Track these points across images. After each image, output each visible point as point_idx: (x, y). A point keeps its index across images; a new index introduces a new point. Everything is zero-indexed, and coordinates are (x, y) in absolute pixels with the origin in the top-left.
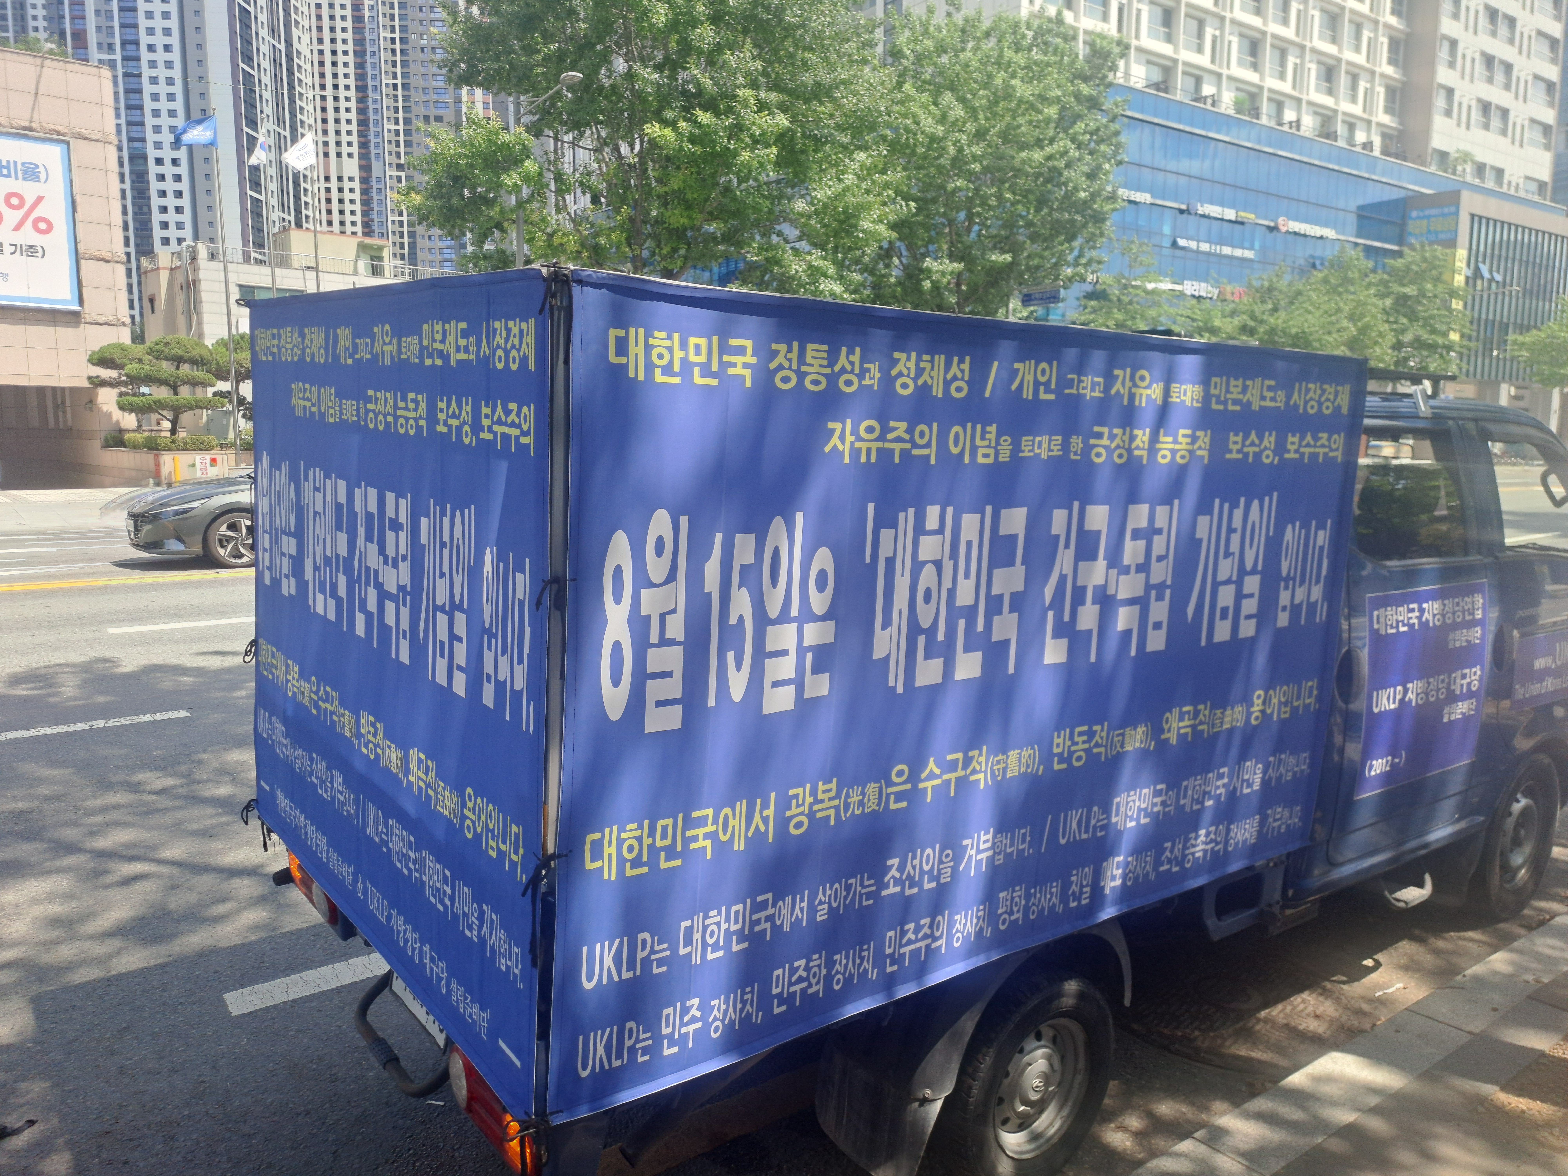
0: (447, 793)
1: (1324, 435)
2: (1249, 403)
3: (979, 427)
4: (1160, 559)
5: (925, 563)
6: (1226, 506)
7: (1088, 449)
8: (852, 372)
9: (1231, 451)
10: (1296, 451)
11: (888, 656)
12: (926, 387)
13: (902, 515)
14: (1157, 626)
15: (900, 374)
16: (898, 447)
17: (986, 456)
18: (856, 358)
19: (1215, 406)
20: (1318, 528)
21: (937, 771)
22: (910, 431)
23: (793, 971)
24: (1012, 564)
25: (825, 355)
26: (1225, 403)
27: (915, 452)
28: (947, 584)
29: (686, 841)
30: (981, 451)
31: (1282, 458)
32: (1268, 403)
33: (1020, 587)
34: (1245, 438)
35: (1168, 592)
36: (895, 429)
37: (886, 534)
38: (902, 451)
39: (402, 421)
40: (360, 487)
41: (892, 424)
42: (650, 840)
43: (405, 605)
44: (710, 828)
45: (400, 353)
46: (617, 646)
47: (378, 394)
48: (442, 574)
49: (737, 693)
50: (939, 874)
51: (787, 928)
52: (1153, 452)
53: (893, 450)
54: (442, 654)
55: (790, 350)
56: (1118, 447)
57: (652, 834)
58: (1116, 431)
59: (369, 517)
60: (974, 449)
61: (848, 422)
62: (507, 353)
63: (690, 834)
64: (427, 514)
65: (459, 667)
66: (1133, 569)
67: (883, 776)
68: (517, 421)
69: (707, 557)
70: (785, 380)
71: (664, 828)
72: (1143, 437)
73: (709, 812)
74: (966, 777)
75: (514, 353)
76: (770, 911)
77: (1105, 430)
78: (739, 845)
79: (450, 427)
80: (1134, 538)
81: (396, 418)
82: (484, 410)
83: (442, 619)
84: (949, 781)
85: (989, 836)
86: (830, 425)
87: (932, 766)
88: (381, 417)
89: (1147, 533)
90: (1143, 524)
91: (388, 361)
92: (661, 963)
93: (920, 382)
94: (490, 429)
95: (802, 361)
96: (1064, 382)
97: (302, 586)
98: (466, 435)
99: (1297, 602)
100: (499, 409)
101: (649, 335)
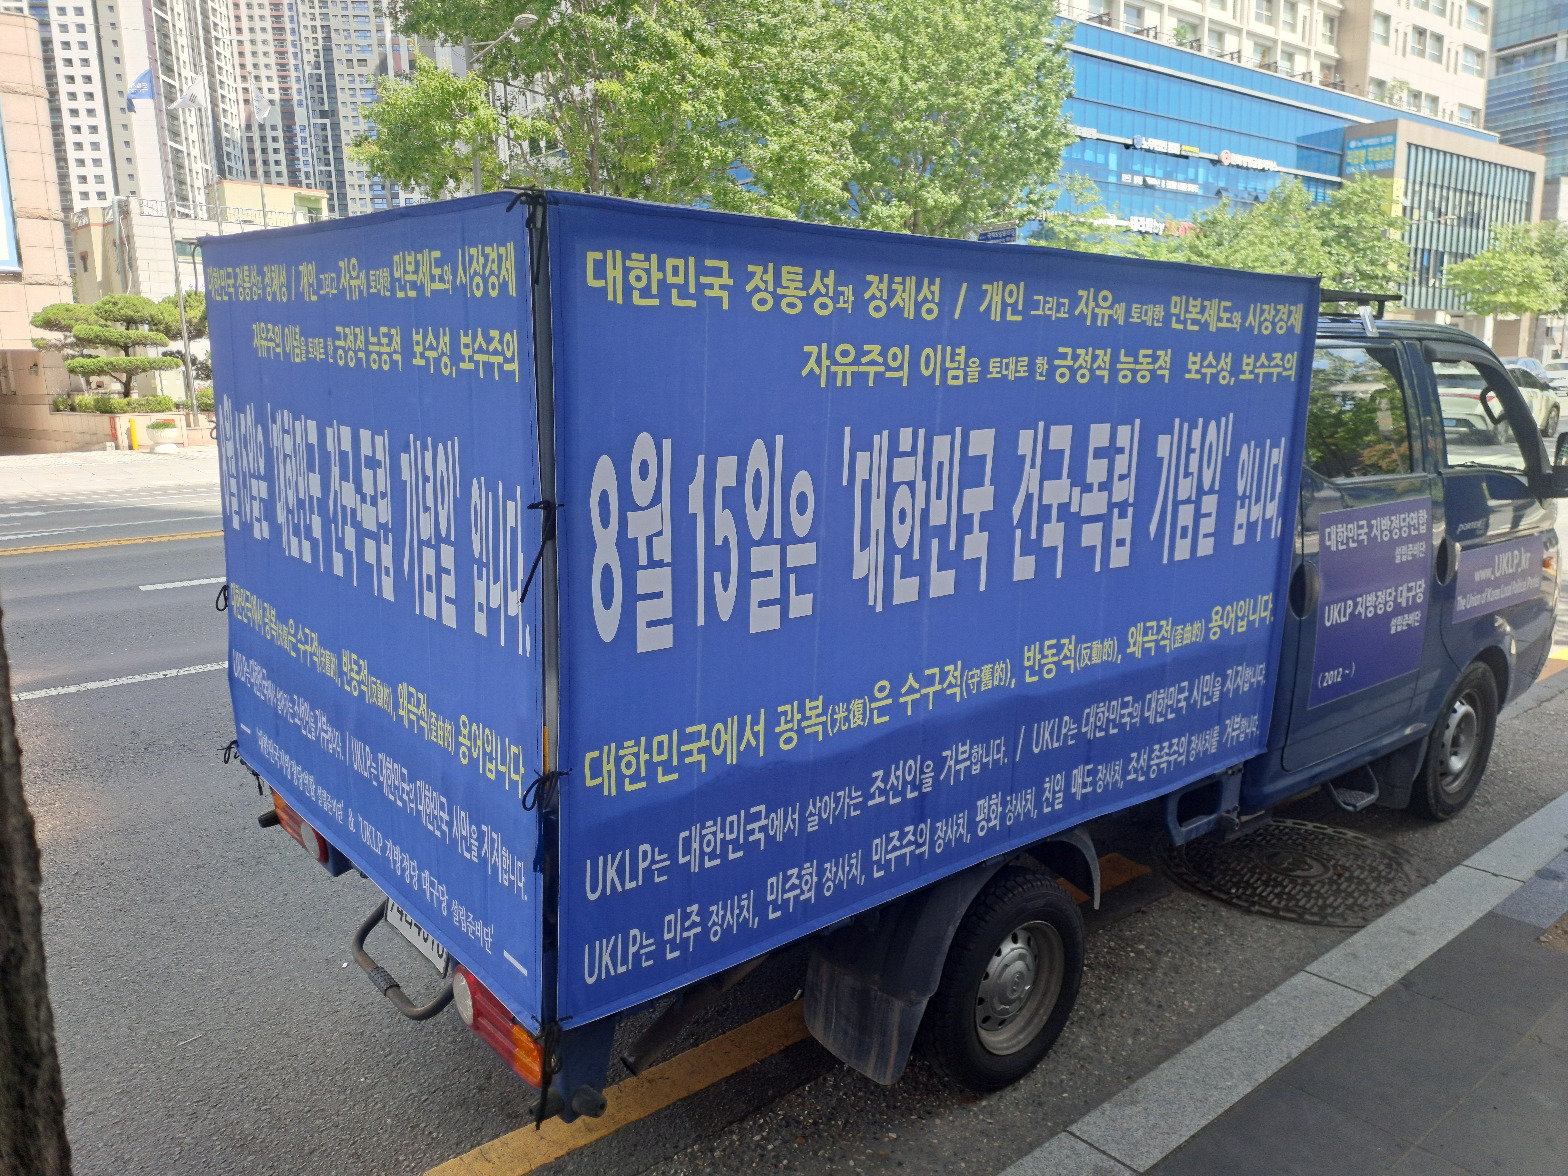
0: (440, 723)
1: (1278, 356)
2: (1207, 324)
3: (949, 349)
4: (1122, 477)
5: (899, 484)
6: (1186, 425)
7: (1052, 369)
8: (827, 295)
9: (1189, 372)
10: (1251, 372)
11: (867, 576)
12: (898, 310)
13: (876, 438)
14: (1121, 543)
15: (873, 297)
16: (872, 370)
17: (955, 377)
18: (830, 281)
19: (1176, 326)
20: (1272, 447)
21: (916, 686)
22: (883, 354)
23: (787, 878)
24: (981, 484)
25: (800, 278)
26: (1184, 323)
27: (888, 375)
28: (920, 504)
29: (682, 755)
30: (951, 373)
31: (1237, 379)
32: (1224, 325)
33: (989, 508)
34: (1203, 359)
35: (1130, 510)
36: (869, 352)
37: (863, 457)
38: (876, 374)
39: (374, 356)
40: (332, 426)
41: (866, 347)
42: (647, 756)
43: (386, 542)
44: (704, 743)
45: (369, 287)
46: (607, 570)
47: (347, 330)
48: (426, 509)
49: (725, 613)
50: (921, 783)
51: (780, 838)
52: (1114, 372)
53: (867, 374)
54: (430, 589)
55: (765, 271)
56: (1081, 367)
57: (649, 750)
58: (1079, 351)
59: (343, 455)
60: (944, 371)
61: (824, 345)
62: (485, 280)
63: (684, 748)
64: (406, 449)
65: (449, 600)
66: (1096, 487)
67: (866, 692)
68: (500, 348)
69: (691, 479)
70: (762, 302)
71: (660, 744)
72: (1104, 357)
73: (703, 727)
74: (943, 691)
75: (493, 279)
76: (763, 822)
77: (1068, 350)
78: (732, 759)
79: (427, 359)
80: (1096, 457)
81: (368, 354)
82: (464, 340)
83: (428, 554)
84: (927, 695)
85: (967, 748)
86: (807, 349)
87: (911, 680)
88: (351, 353)
89: (1109, 452)
90: (1106, 443)
91: (356, 296)
92: (661, 872)
93: (892, 304)
94: (471, 359)
95: (778, 283)
96: (1030, 304)
97: (276, 530)
98: (446, 366)
99: (1253, 519)
100: (480, 338)
101: (626, 257)
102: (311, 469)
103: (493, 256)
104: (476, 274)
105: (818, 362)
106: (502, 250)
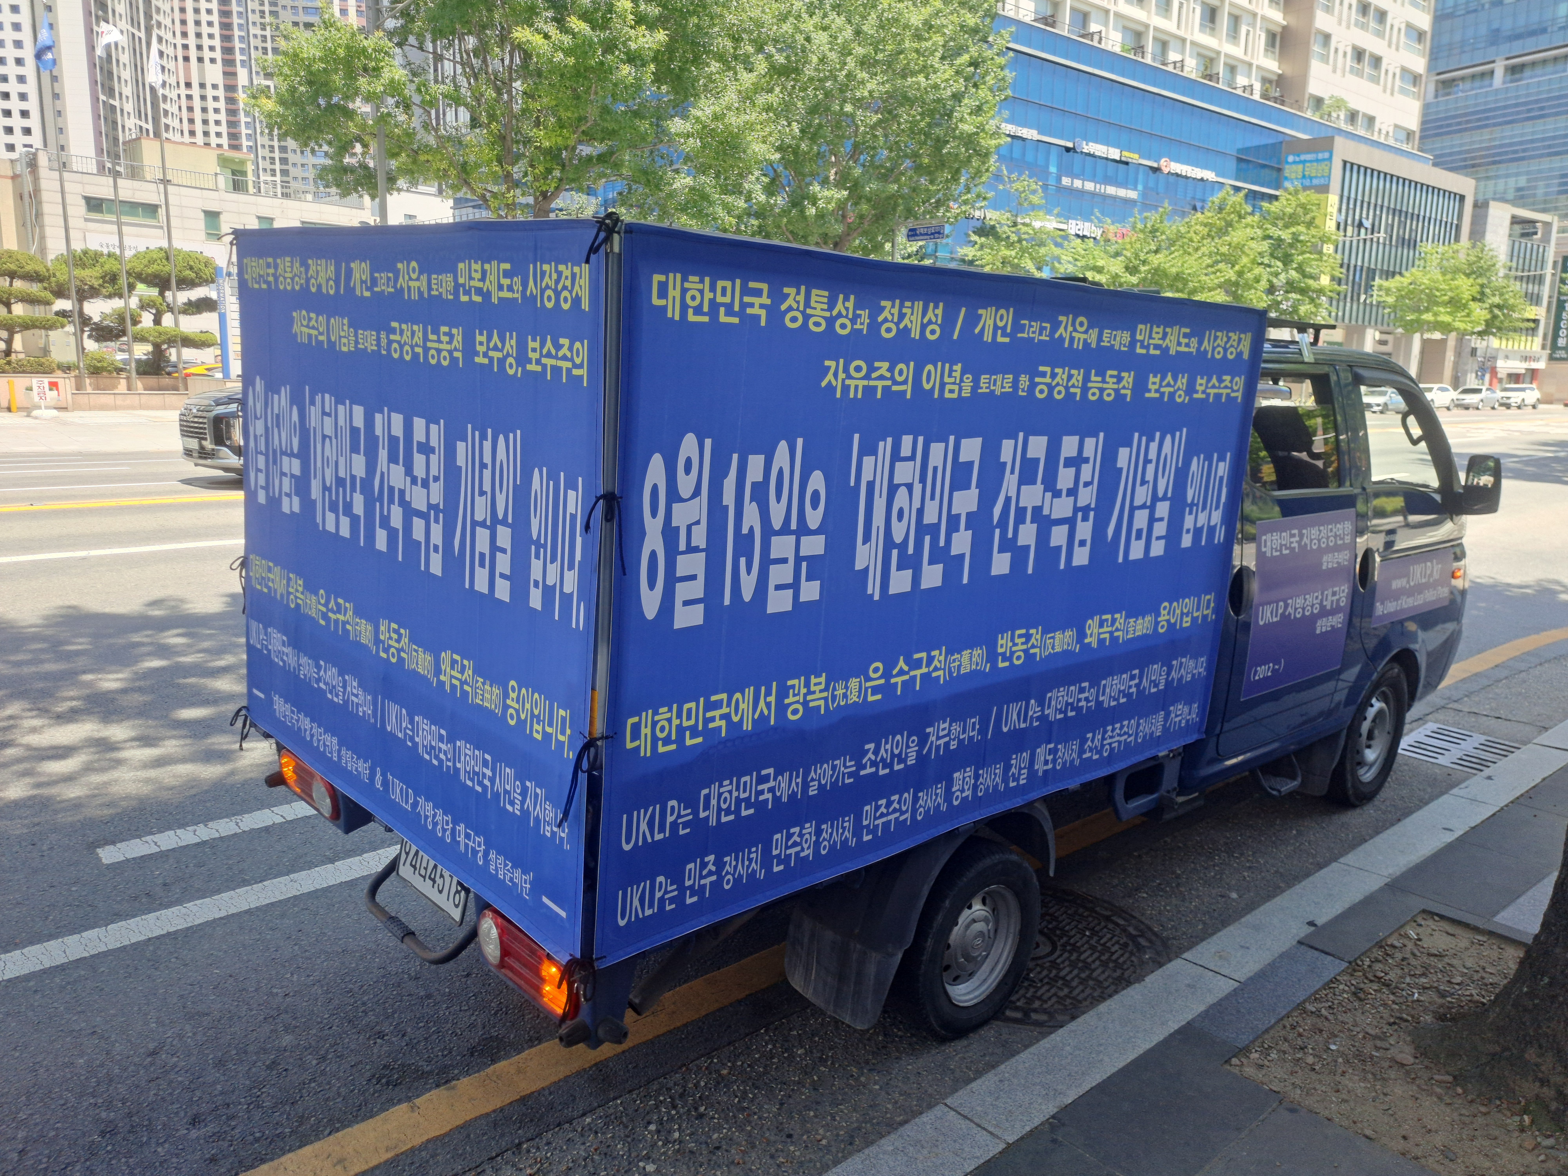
0: (487, 687)
1: (1227, 378)
2: (1167, 348)
3: (947, 365)
4: (1087, 484)
5: (899, 485)
6: (1144, 439)
7: (1033, 386)
8: (846, 317)
9: (1149, 391)
10: (1204, 392)
11: (867, 567)
12: (907, 330)
13: (881, 444)
14: (1083, 543)
15: (885, 320)
16: (880, 384)
17: (952, 391)
18: (850, 304)
19: (1139, 351)
20: (1219, 460)
21: (906, 668)
22: (891, 369)
23: (790, 836)
24: (968, 487)
25: (826, 300)
26: (1147, 348)
27: (895, 388)
28: (916, 505)
29: (707, 721)
30: (948, 387)
31: (1191, 399)
32: (1183, 349)
33: (974, 509)
34: (1162, 379)
35: (1092, 514)
36: (879, 368)
37: (868, 461)
38: (884, 387)
39: (433, 352)
40: (382, 412)
41: (877, 364)
42: (678, 722)
43: (437, 521)
44: (725, 710)
45: (430, 289)
46: (653, 555)
47: (404, 326)
48: (482, 493)
49: (747, 594)
50: (907, 757)
51: (785, 799)
52: (1085, 390)
53: (876, 387)
54: (482, 565)
55: (798, 293)
56: (1058, 384)
57: (679, 716)
58: (1057, 370)
59: (393, 440)
60: (943, 385)
61: (841, 361)
62: (558, 294)
63: (709, 715)
64: (463, 438)
65: (502, 576)
66: (1064, 493)
67: (862, 672)
68: (569, 355)
69: (726, 474)
70: (794, 320)
71: (689, 711)
72: (1078, 376)
73: (724, 696)
74: (929, 673)
75: (565, 293)
76: (772, 784)
77: (1048, 369)
78: (747, 725)
79: (491, 359)
80: (1065, 466)
81: (426, 349)
82: (531, 344)
83: (483, 535)
84: (915, 677)
85: (947, 725)
86: (826, 363)
87: (901, 663)
88: (407, 348)
89: (1077, 462)
90: (1074, 453)
91: (415, 296)
92: (685, 825)
93: (902, 326)
94: (538, 362)
95: (807, 304)
96: (1018, 327)
97: (308, 505)
98: (511, 366)
99: (1199, 525)
100: (549, 344)
101: (684, 279)
102: (355, 449)
103: (567, 273)
104: (548, 287)
105: (835, 375)
106: (576, 269)
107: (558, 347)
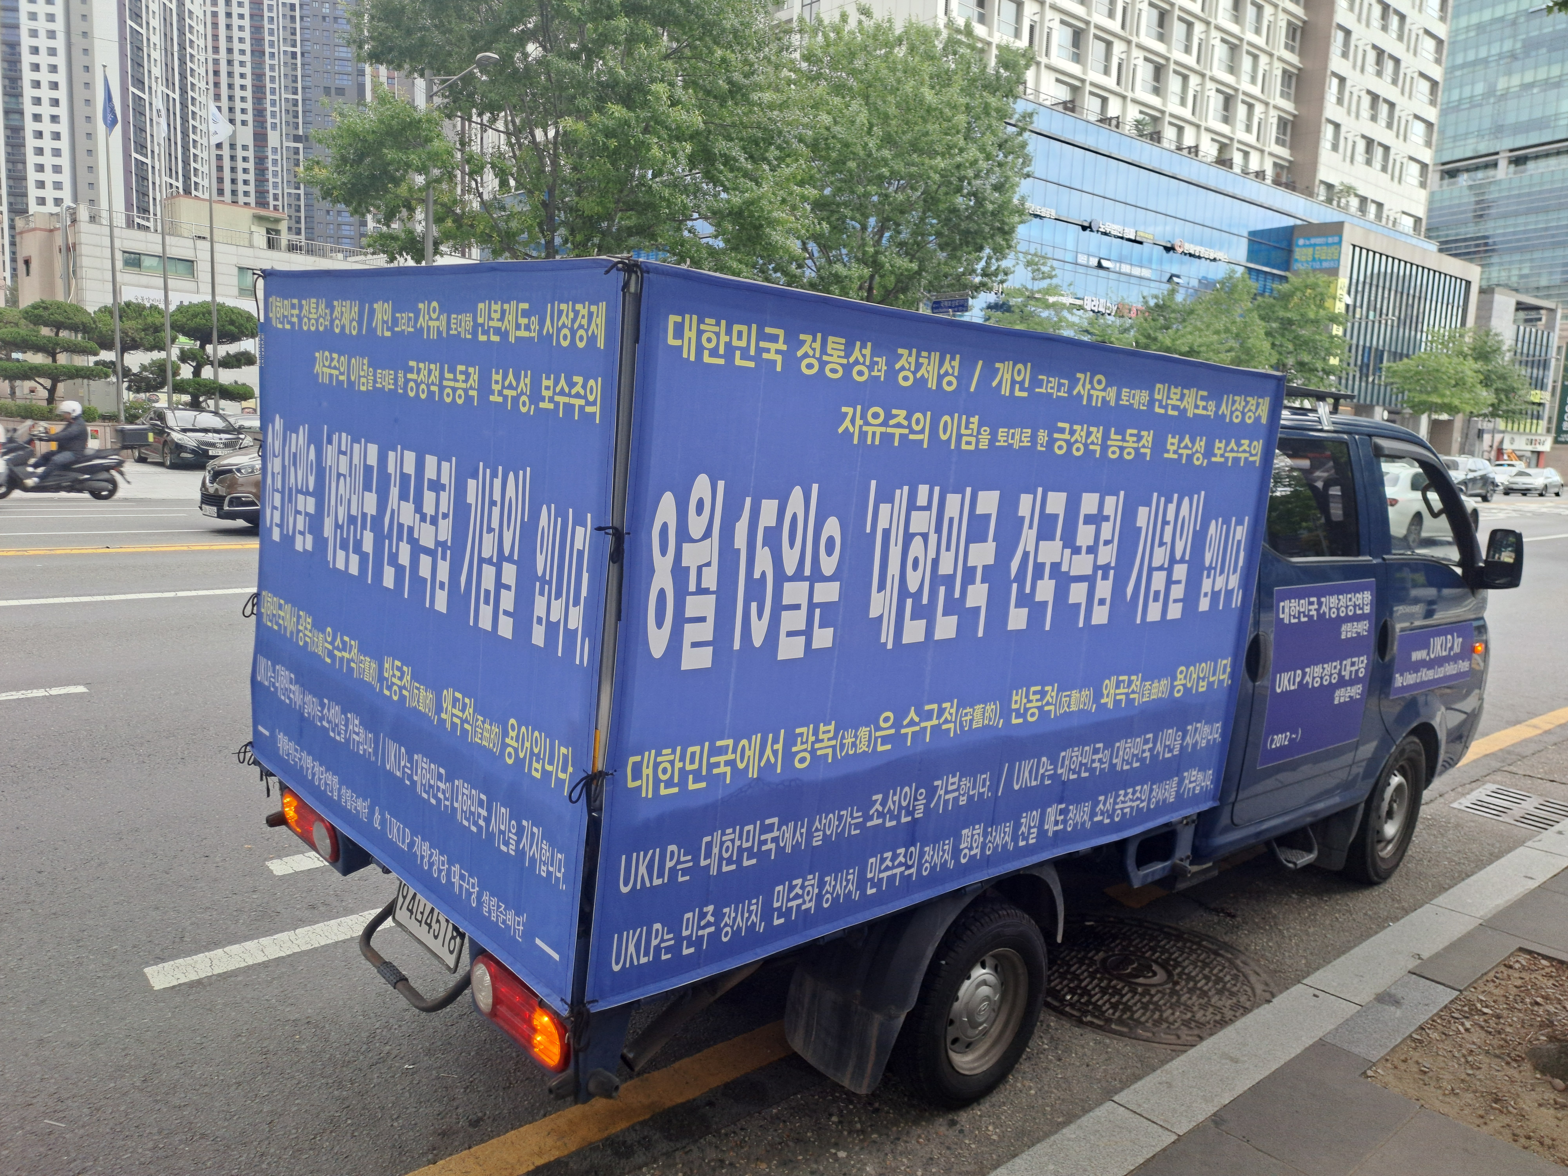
0: (487, 726)
1: (1246, 442)
2: (1185, 410)
3: (964, 417)
4: (1107, 543)
5: (915, 535)
6: (1163, 499)
7: (1051, 441)
8: (864, 364)
9: (1168, 451)
10: (1222, 456)
11: (881, 616)
12: (923, 381)
13: (898, 492)
14: (1102, 602)
15: (903, 368)
16: (898, 431)
17: (969, 443)
18: (867, 351)
19: (1158, 410)
20: (1237, 524)
21: (917, 719)
22: (908, 418)
23: (791, 888)
24: (985, 540)
25: (842, 347)
26: (1165, 407)
27: (912, 437)
28: (932, 554)
29: (711, 766)
30: (965, 439)
31: (1210, 462)
32: (1200, 412)
33: (991, 561)
34: (1180, 441)
35: (1112, 572)
36: (896, 416)
37: (885, 508)
38: (901, 435)
39: (448, 390)
40: (395, 450)
41: (894, 412)
42: (681, 765)
43: (444, 558)
44: (730, 756)
45: (449, 328)
46: (662, 593)
47: (421, 365)
48: (490, 530)
49: (758, 641)
50: (914, 809)
51: (788, 850)
52: (1105, 447)
53: (893, 435)
54: (487, 602)
55: (814, 340)
56: (1076, 441)
57: (682, 759)
58: (1075, 427)
59: (405, 478)
60: (959, 437)
61: (859, 408)
62: (573, 333)
63: (713, 760)
64: (475, 476)
65: (506, 613)
66: (1084, 550)
67: (872, 721)
68: (582, 392)
69: (738, 518)
70: (810, 366)
71: (693, 754)
72: (1097, 434)
73: (730, 742)
74: (939, 725)
75: (581, 332)
76: (775, 834)
77: (1066, 426)
78: (753, 773)
79: (505, 397)
80: (1085, 523)
81: (442, 388)
82: (545, 383)
83: (489, 572)
84: (925, 728)
85: (956, 779)
86: (844, 409)
87: (912, 714)
88: (423, 386)
89: (1096, 519)
90: (1094, 511)
91: (434, 335)
92: (685, 872)
93: (919, 375)
94: (551, 400)
95: (824, 351)
96: (1035, 382)
97: (320, 543)
98: (524, 404)
99: (1216, 589)
100: (563, 382)
101: (701, 321)
102: (367, 487)
103: (584, 312)
104: (564, 326)
105: (853, 421)
106: (594, 308)
107: (572, 385)
